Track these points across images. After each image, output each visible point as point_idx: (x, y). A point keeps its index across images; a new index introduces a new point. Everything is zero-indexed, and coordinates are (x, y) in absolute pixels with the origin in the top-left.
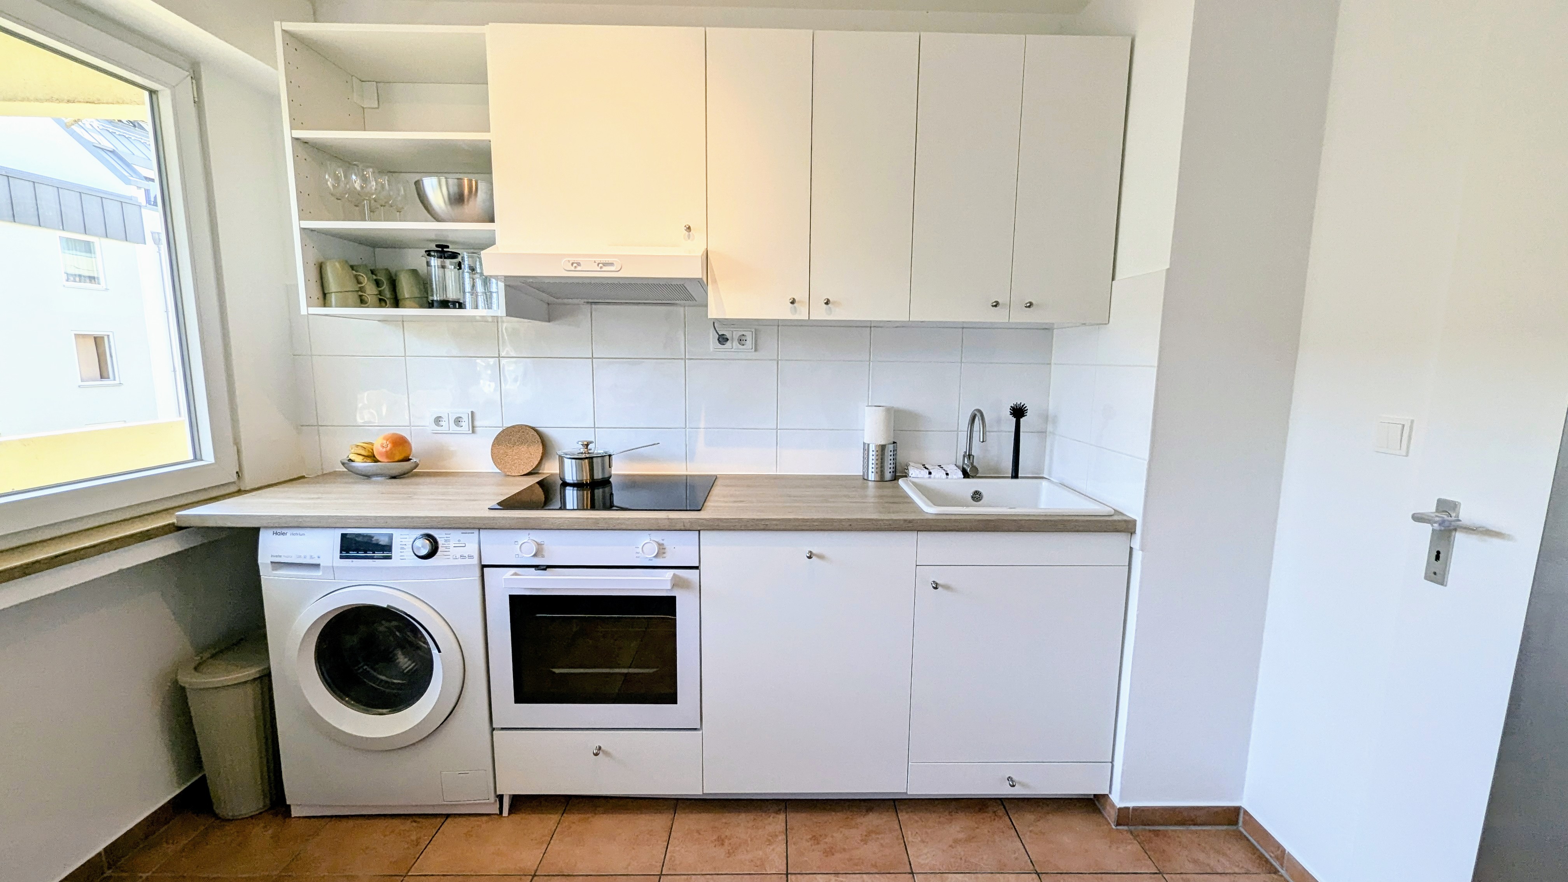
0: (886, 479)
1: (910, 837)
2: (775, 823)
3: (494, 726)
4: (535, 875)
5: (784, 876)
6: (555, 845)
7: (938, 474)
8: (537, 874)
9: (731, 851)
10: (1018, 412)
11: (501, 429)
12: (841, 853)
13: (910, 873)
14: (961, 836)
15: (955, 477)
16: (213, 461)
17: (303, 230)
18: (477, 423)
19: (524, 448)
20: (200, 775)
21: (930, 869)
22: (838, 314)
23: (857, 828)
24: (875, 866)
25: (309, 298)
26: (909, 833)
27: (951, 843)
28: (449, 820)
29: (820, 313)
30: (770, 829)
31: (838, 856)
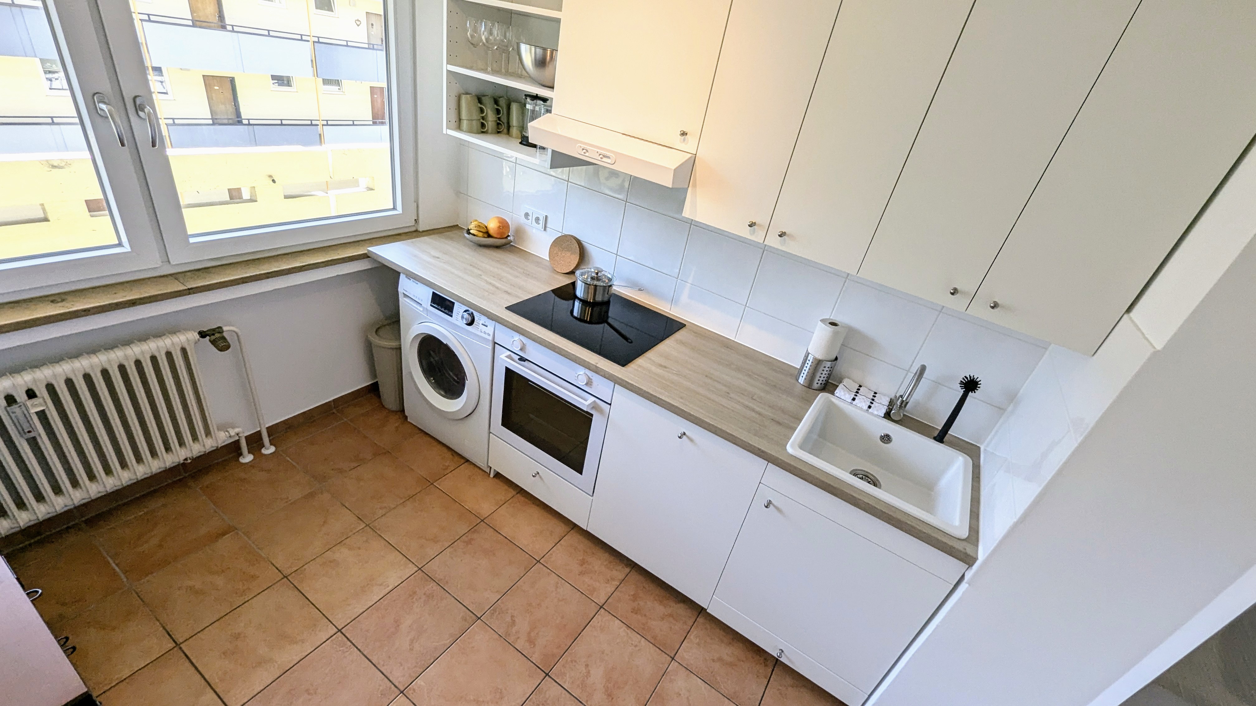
0: (813, 388)
1: (692, 636)
2: (620, 572)
3: (491, 431)
4: (482, 521)
5: (599, 607)
6: (503, 511)
7: (862, 402)
8: (485, 521)
9: (583, 572)
10: (970, 385)
11: (560, 235)
12: (642, 616)
13: (671, 657)
14: (726, 657)
15: (876, 413)
16: (401, 213)
17: (449, 72)
18: (548, 225)
19: (568, 254)
20: (375, 381)
21: (687, 665)
22: (790, 247)
23: (665, 607)
24: (655, 638)
25: (449, 121)
26: (695, 633)
27: (715, 658)
28: (468, 463)
29: (773, 241)
30: (615, 573)
31: (639, 617)
